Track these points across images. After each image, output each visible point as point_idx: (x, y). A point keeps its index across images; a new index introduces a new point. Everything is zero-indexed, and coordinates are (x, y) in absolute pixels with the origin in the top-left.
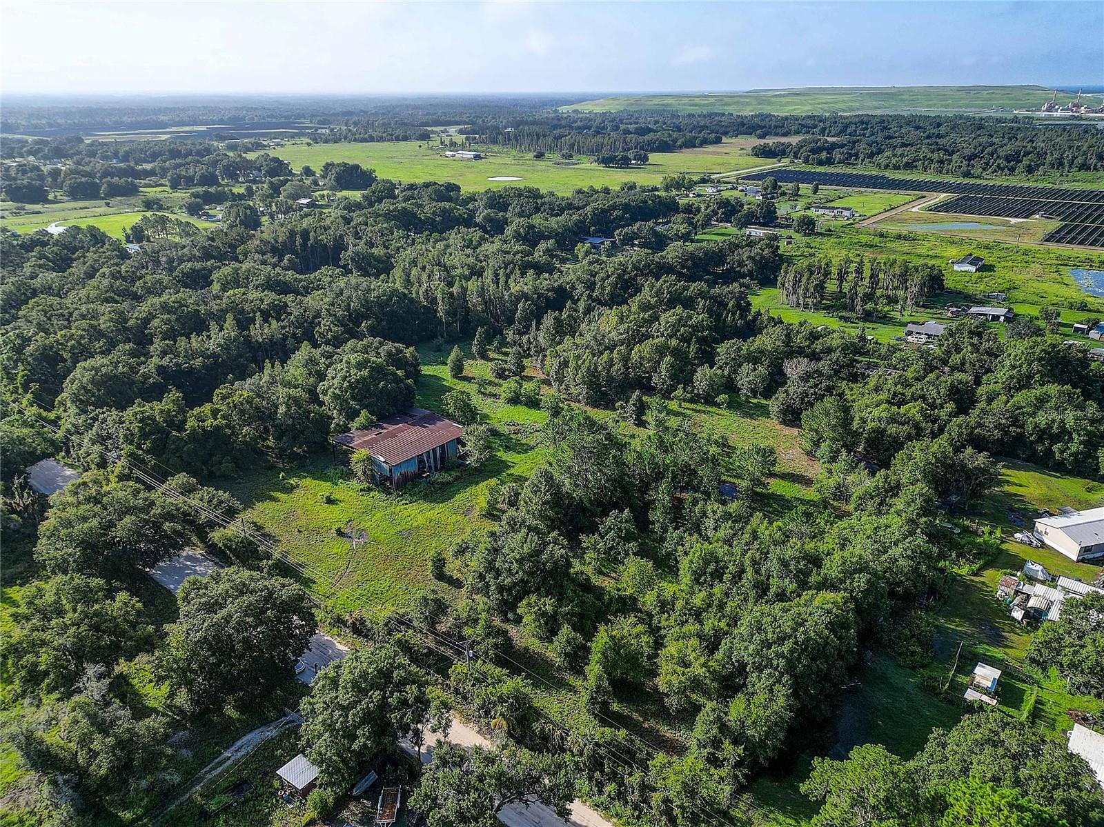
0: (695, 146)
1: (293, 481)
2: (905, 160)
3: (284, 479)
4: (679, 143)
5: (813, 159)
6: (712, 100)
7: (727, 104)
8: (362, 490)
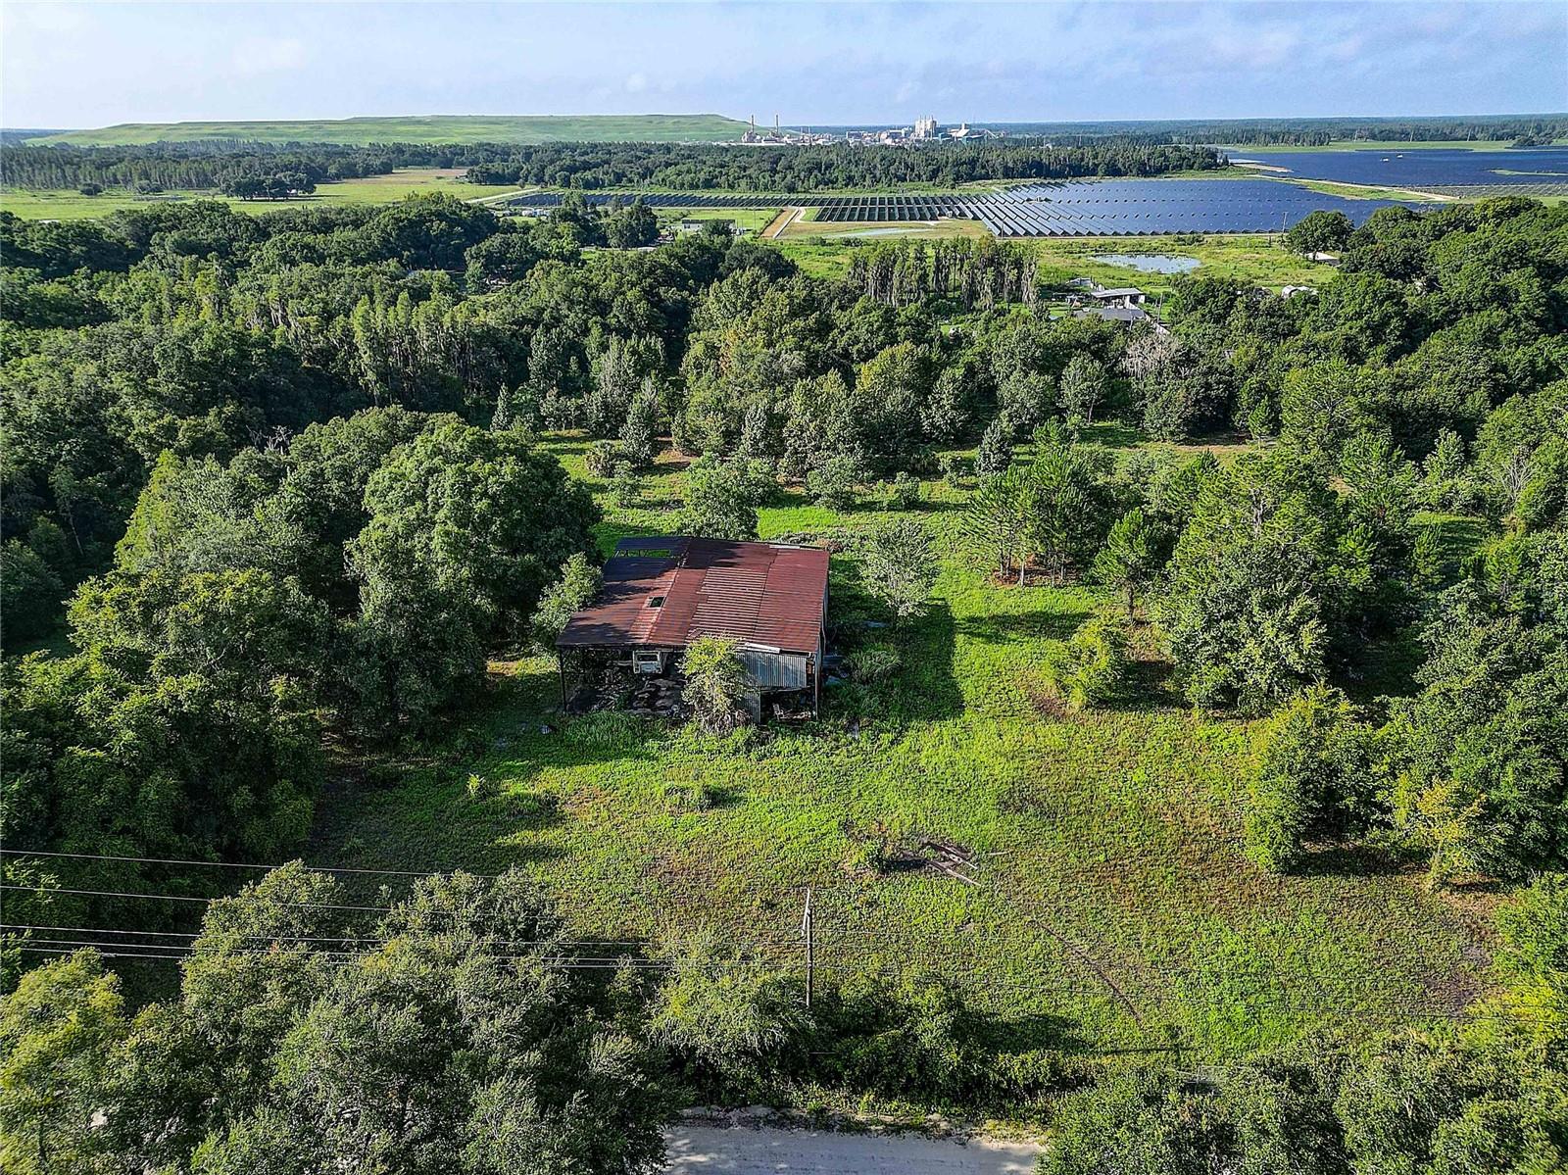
0: (356, 176)
1: (537, 787)
2: (702, 176)
3: (485, 793)
4: (332, 170)
5: (577, 180)
6: (302, 129)
7: (331, 134)
8: (748, 744)
